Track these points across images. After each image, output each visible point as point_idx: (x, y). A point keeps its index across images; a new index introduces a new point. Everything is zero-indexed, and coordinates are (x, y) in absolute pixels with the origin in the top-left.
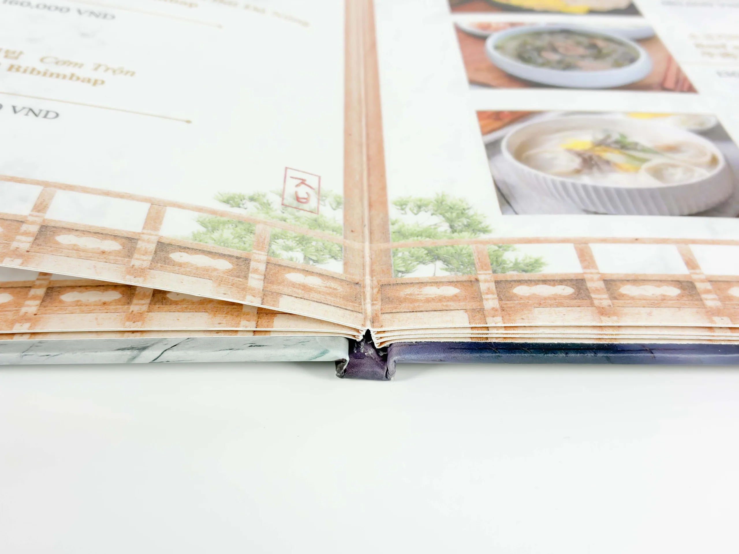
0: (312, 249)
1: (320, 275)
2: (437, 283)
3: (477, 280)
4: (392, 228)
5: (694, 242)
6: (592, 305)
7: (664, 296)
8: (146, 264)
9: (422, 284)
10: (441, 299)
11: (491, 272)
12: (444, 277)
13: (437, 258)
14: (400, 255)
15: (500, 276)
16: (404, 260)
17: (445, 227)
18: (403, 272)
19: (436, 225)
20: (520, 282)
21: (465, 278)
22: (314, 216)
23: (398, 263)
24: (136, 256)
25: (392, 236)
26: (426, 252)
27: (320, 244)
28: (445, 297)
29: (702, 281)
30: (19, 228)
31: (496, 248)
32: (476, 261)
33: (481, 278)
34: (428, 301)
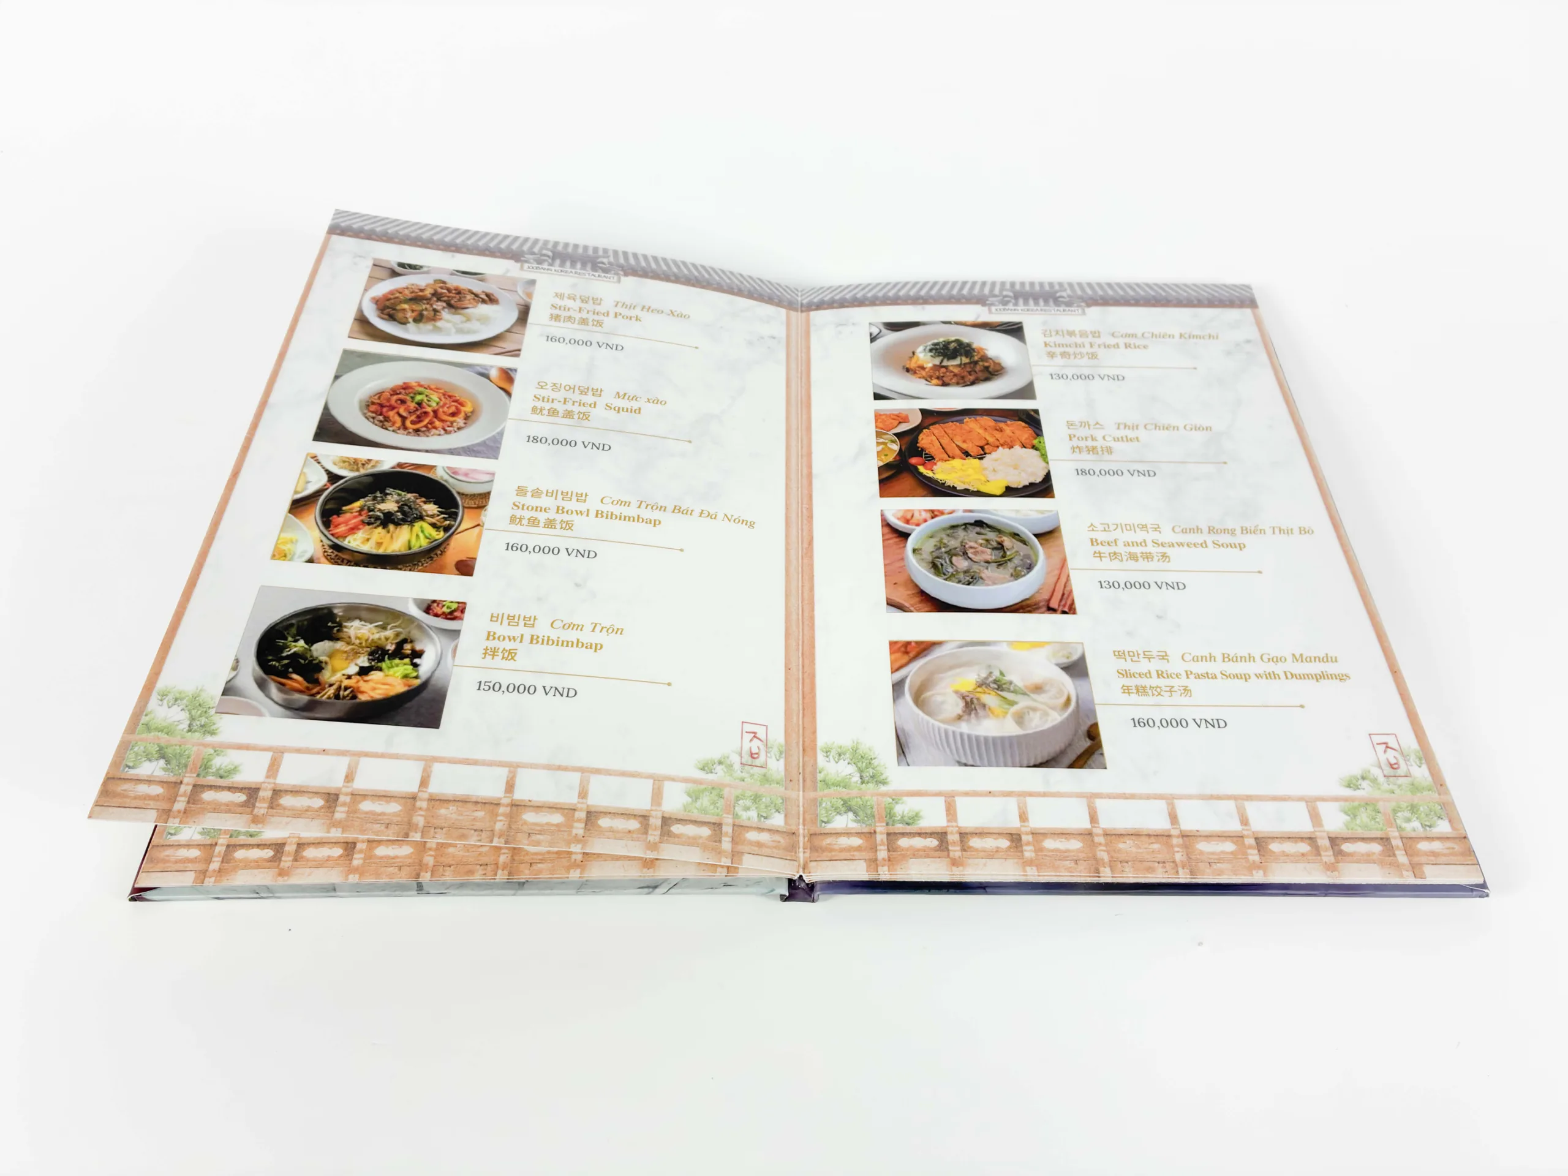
0: (763, 806)
1: (769, 830)
2: (848, 834)
3: (875, 832)
4: (820, 777)
5: (1031, 794)
6: (948, 856)
7: (998, 848)
8: (657, 839)
9: (838, 834)
10: (850, 849)
11: (884, 824)
12: (853, 828)
13: (849, 809)
14: (824, 805)
15: (891, 829)
16: (827, 811)
17: (856, 778)
18: (825, 823)
19: (850, 775)
20: (903, 834)
21: (866, 830)
22: (763, 771)
23: (822, 814)
24: (650, 832)
25: (819, 785)
26: (842, 803)
27: (768, 799)
28: (852, 848)
29: (1027, 834)
30: (573, 816)
31: (891, 800)
32: (876, 813)
33: (878, 830)
34: (842, 850)
